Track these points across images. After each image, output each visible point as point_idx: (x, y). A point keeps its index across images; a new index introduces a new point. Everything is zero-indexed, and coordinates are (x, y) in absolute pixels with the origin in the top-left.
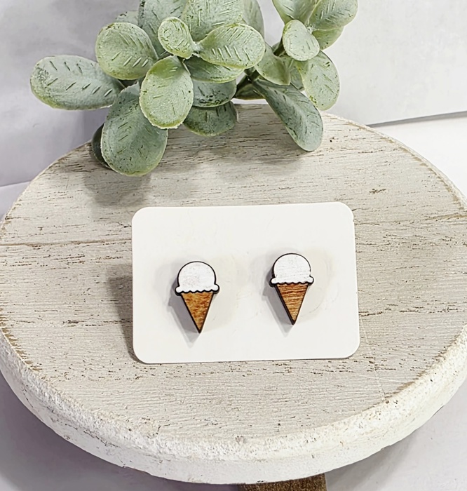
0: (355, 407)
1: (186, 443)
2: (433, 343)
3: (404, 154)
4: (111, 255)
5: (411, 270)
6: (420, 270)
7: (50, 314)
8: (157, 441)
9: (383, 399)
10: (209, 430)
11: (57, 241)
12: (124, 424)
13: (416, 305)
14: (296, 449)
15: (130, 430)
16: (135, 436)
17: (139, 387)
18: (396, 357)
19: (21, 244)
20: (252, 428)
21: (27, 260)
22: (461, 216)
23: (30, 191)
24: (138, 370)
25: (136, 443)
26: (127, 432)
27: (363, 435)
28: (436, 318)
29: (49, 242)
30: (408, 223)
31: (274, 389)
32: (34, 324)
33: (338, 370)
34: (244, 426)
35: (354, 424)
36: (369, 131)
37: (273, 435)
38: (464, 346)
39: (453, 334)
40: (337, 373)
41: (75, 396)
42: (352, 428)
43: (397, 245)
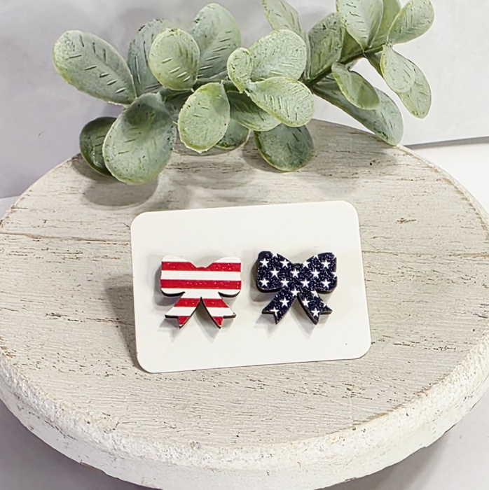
0: (320, 429)
1: (140, 442)
2: (419, 378)
3: (447, 185)
4: (109, 255)
5: (418, 304)
6: (428, 305)
7: (35, 305)
8: (113, 437)
9: (351, 425)
10: (166, 432)
11: (58, 236)
12: (84, 416)
13: (411, 340)
14: (250, 462)
15: (89, 423)
16: (92, 430)
17: (107, 384)
18: (375, 388)
19: (23, 234)
20: (210, 436)
21: (25, 251)
23: (42, 183)
24: (110, 368)
25: (93, 437)
26: (85, 425)
27: (323, 458)
28: (430, 354)
29: (50, 236)
30: (429, 257)
31: (241, 402)
32: (17, 313)
33: (312, 393)
34: (202, 433)
35: (315, 446)
36: (415, 158)
37: (228, 446)
38: (452, 386)
39: (443, 373)
40: (310, 395)
41: (41, 384)
42: (312, 449)
43: (410, 278)
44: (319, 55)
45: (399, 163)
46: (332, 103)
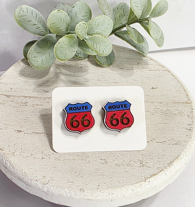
0: (132, 182)
1: (59, 189)
2: (168, 157)
3: (168, 73)
4: (38, 104)
5: (164, 125)
6: (168, 125)
7: (10, 126)
10: (69, 184)
11: (17, 95)
12: (35, 178)
13: (163, 140)
14: (105, 197)
15: (37, 180)
16: (38, 183)
17: (43, 162)
18: (152, 162)
19: (2, 95)
20: (88, 185)
21: (4, 102)
22: (188, 103)
23: (9, 72)
24: (43, 155)
25: (39, 186)
26: (35, 181)
27: (133, 194)
28: (171, 147)
29: (14, 95)
30: (165, 104)
31: (99, 170)
32: (3, 130)
33: (127, 165)
34: (84, 184)
35: (130, 189)
36: (155, 61)
37: (95, 190)
38: (181, 160)
39: (177, 155)
40: (126, 166)
41: (16, 163)
42: (129, 190)
43: (159, 113)
44: (116, 19)
45: (148, 63)
46: (123, 39)
